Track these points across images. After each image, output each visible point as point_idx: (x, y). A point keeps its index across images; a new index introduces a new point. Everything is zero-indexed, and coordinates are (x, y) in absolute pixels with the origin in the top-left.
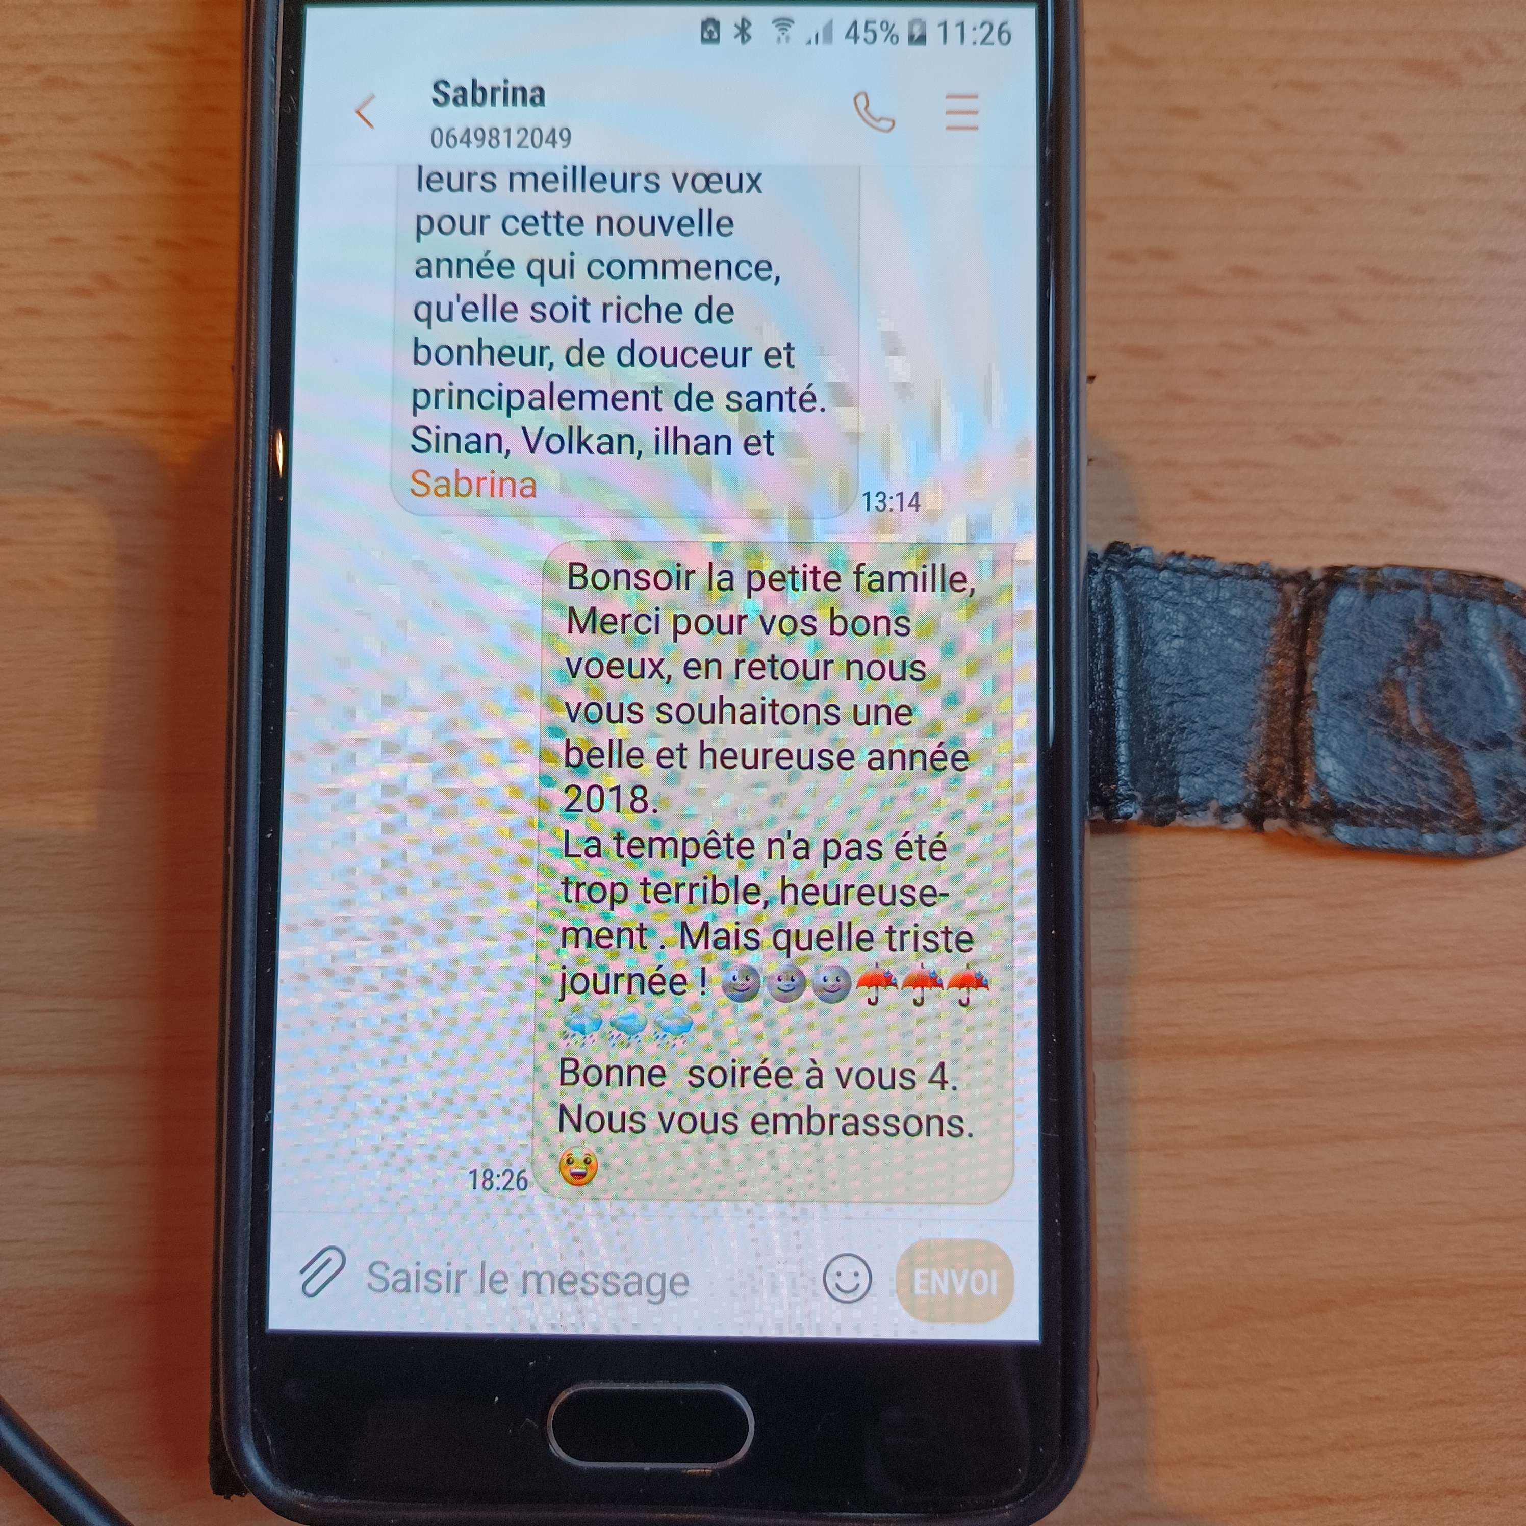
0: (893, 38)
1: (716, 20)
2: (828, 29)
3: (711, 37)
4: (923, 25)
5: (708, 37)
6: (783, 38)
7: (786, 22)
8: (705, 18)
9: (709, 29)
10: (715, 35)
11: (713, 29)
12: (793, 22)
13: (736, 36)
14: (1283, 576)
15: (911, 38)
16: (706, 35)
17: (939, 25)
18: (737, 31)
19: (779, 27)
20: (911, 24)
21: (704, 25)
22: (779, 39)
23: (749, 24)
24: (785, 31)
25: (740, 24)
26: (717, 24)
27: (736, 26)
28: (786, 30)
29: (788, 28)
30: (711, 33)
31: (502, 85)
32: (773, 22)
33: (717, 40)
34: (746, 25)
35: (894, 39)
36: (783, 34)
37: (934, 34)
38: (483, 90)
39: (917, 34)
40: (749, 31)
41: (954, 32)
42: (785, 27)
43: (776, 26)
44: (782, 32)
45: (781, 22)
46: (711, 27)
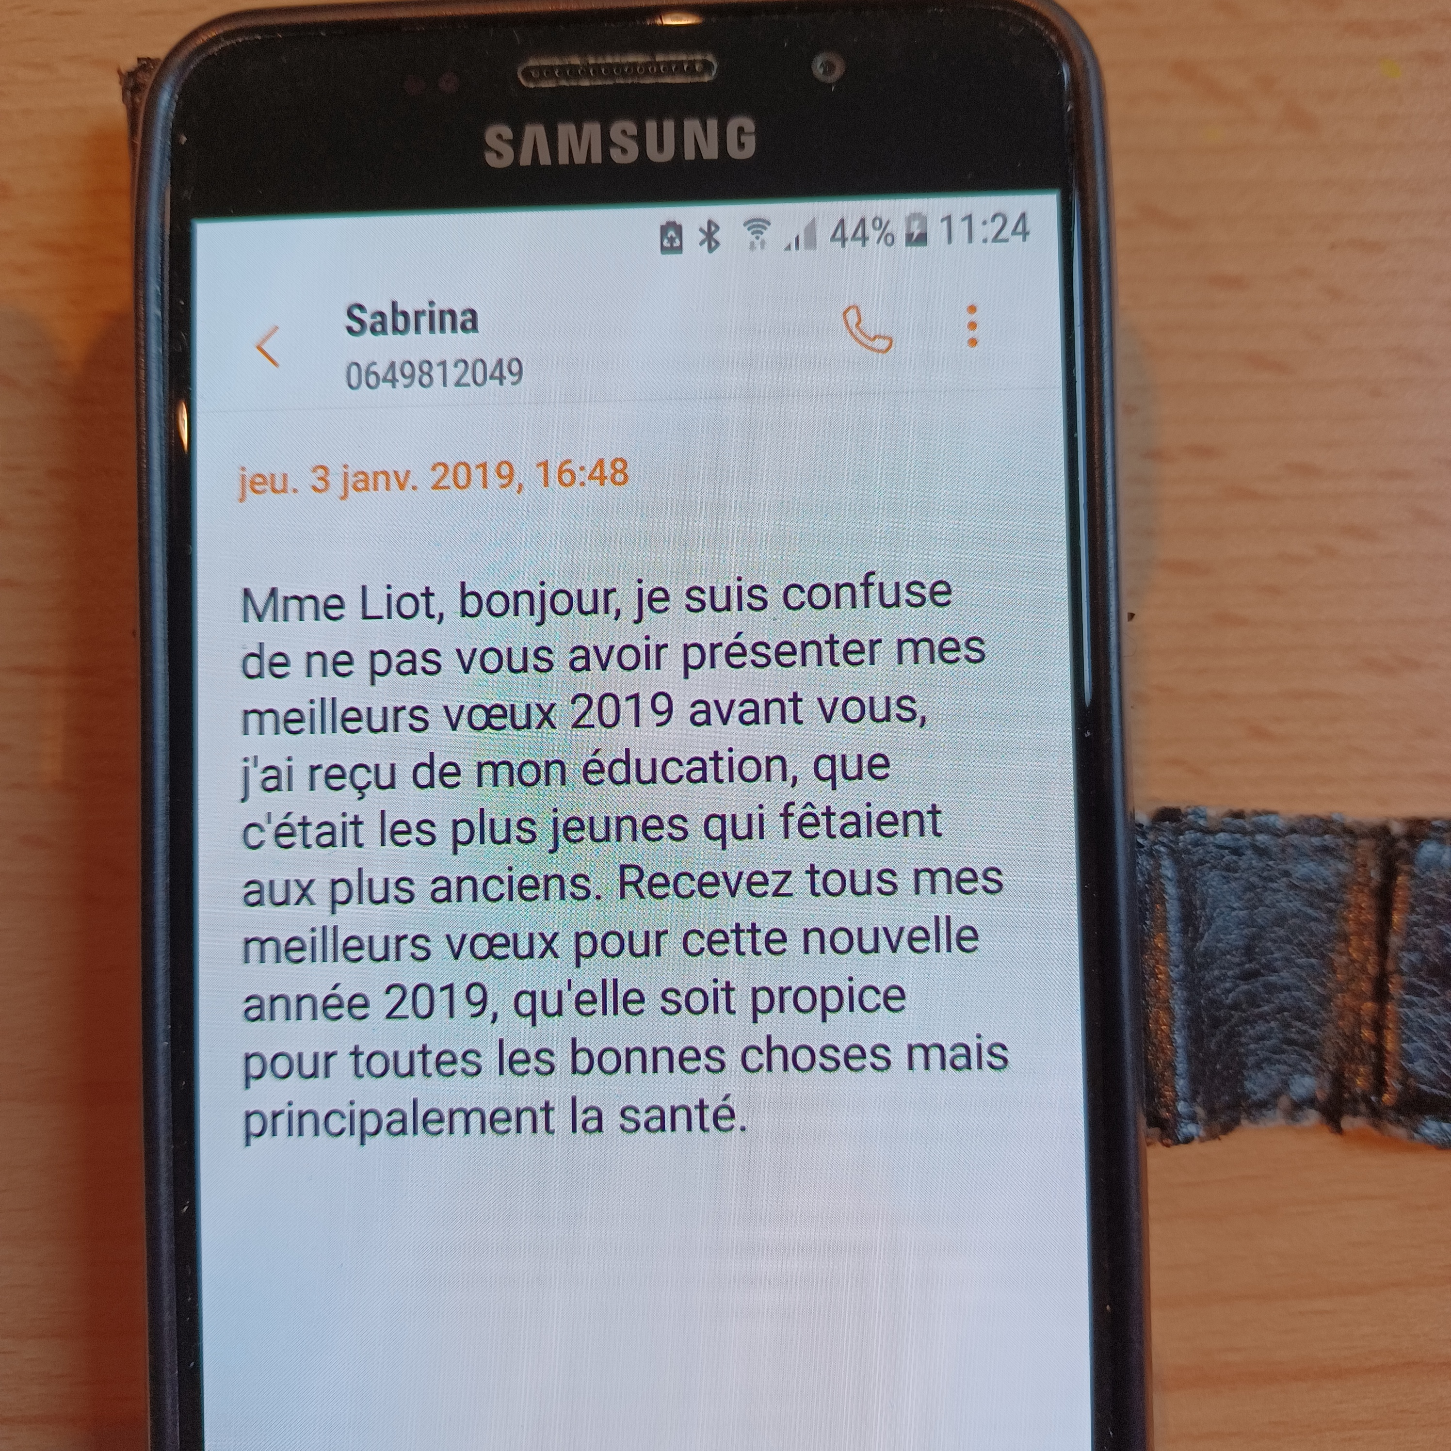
0: (888, 238)
1: (678, 223)
2: (811, 229)
3: (672, 245)
4: (923, 220)
5: (669, 245)
6: (757, 243)
7: (760, 223)
8: (664, 223)
9: (669, 235)
10: (677, 243)
11: (674, 235)
12: (769, 224)
13: (701, 243)
14: (1357, 832)
15: (909, 236)
16: (666, 243)
17: (942, 220)
18: (702, 236)
19: (752, 230)
20: (909, 220)
21: (664, 230)
22: (752, 246)
23: (717, 227)
24: (759, 235)
25: (706, 230)
26: (679, 229)
27: (701, 230)
28: (762, 233)
29: (763, 230)
30: (672, 240)
31: (427, 308)
32: (745, 225)
33: (680, 249)
34: (713, 228)
35: (890, 239)
36: (757, 238)
37: (936, 232)
38: (405, 314)
39: (916, 232)
40: (716, 236)
41: (960, 229)
42: (759, 229)
43: (749, 229)
44: (755, 235)
45: (755, 223)
46: (671, 233)
